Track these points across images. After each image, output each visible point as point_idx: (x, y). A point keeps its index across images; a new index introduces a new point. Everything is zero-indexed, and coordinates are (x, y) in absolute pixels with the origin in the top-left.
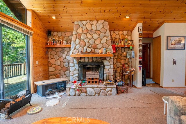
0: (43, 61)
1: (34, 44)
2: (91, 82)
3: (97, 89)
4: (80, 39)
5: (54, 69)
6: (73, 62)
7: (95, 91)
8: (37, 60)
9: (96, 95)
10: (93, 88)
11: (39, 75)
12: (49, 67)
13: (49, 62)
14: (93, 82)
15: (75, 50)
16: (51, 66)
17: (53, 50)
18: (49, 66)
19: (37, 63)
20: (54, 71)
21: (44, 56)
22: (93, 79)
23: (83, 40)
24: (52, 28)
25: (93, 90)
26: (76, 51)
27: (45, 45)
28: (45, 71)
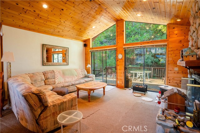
11: (178, 81)
19: (176, 69)
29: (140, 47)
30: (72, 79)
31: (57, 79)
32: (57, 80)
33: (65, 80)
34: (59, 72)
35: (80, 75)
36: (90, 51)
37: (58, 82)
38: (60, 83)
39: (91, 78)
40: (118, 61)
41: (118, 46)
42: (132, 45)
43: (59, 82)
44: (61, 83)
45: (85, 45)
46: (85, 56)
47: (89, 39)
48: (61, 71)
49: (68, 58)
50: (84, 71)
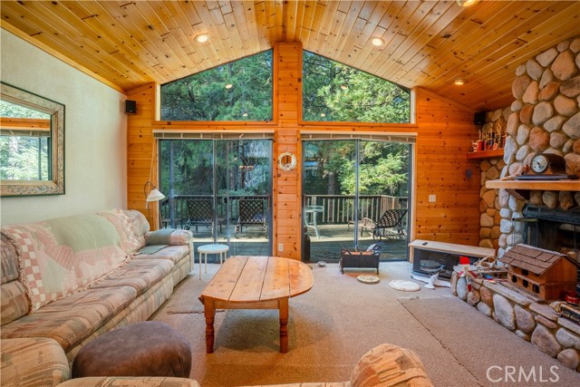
0: (454, 195)
1: (424, 157)
2: (519, 283)
3: (522, 310)
4: (530, 124)
5: (491, 219)
6: (507, 206)
7: (514, 313)
8: (432, 193)
9: (518, 331)
10: (512, 302)
11: (435, 227)
12: (481, 213)
13: (481, 199)
14: (526, 284)
15: (516, 165)
16: (485, 212)
17: (492, 165)
18: (482, 210)
19: (432, 198)
20: (491, 227)
21: (462, 182)
22: (525, 272)
23: (541, 125)
24: (483, 103)
25: (508, 308)
26: (518, 168)
27: (468, 155)
28: (464, 221)
29: (351, 138)
30: (110, 263)
31: (38, 276)
32: (39, 283)
33: (79, 275)
34: (38, 236)
35: (128, 237)
36: (156, 135)
37: (43, 297)
38: (54, 297)
39: (181, 244)
40: (279, 176)
41: (280, 125)
42: (327, 129)
43: (48, 295)
44: (60, 295)
45: (131, 108)
46: (129, 156)
47: (151, 85)
48: (48, 230)
49: (60, 155)
50: (138, 217)
